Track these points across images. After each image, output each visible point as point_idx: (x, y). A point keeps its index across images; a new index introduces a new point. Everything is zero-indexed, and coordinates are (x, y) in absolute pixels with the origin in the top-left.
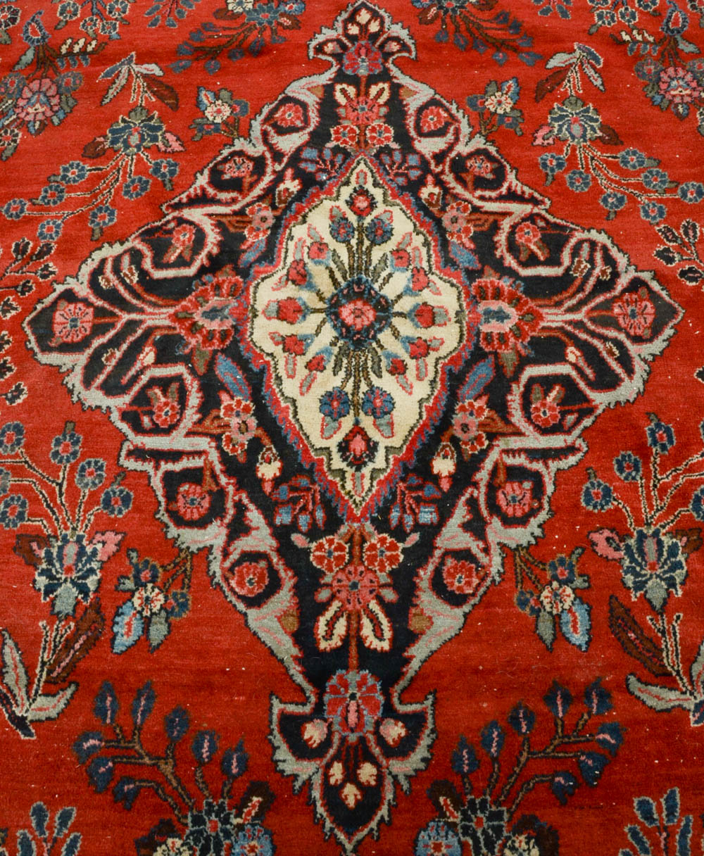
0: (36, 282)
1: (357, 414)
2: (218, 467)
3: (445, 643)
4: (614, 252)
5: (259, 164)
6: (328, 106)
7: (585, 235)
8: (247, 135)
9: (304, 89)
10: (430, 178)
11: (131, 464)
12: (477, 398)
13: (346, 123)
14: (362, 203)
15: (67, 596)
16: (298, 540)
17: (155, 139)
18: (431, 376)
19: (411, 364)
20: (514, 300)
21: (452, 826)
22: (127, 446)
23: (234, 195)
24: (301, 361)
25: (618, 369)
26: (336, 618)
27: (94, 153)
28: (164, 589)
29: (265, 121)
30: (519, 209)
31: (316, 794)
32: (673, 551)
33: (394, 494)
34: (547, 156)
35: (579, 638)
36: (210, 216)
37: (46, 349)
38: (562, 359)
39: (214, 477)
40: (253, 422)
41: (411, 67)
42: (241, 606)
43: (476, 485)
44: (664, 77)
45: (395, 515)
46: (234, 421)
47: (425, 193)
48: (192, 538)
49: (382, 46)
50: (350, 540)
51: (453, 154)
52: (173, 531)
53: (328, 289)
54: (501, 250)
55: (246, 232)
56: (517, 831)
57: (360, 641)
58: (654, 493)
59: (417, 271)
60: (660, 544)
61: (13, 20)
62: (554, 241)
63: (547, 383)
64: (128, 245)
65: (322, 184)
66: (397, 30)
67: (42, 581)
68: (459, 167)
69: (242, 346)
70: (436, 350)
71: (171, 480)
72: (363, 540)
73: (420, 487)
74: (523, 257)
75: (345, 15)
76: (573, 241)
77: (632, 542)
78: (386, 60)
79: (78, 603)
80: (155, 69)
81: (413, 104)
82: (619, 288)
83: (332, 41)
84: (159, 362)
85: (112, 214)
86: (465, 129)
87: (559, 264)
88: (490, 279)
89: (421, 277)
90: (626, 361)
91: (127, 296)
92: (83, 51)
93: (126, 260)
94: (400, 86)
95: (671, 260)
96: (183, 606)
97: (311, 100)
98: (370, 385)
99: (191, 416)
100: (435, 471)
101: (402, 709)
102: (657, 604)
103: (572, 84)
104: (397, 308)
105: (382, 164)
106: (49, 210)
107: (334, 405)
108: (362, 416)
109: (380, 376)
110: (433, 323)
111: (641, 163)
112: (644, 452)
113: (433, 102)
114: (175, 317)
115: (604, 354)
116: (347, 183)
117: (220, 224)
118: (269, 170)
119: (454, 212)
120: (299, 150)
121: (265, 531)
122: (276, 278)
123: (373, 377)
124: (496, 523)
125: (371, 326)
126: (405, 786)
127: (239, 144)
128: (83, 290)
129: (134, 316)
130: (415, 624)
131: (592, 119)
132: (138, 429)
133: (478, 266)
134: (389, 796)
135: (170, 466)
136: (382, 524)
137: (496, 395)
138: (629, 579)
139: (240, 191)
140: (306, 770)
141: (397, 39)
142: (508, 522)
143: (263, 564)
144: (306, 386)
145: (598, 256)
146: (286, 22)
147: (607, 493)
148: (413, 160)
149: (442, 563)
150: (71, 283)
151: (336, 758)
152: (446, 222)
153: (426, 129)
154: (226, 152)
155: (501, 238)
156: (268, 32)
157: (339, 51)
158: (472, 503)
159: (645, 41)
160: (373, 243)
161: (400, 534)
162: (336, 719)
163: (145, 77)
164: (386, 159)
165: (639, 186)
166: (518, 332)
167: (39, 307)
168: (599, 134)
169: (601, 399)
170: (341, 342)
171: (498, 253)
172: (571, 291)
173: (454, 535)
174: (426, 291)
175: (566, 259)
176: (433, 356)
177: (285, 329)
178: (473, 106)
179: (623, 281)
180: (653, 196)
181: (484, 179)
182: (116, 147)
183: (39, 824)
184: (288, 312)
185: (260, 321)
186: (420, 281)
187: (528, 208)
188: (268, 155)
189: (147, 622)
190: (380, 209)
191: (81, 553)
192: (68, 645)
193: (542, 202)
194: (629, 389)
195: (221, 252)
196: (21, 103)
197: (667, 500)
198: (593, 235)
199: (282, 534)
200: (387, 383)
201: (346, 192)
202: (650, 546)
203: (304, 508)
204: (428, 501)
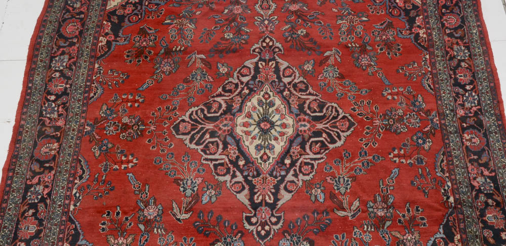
0: (173, 117)
1: (265, 150)
2: (228, 162)
3: (287, 201)
4: (339, 109)
5: (237, 85)
6: (257, 68)
7: (331, 104)
8: (232, 77)
9: (249, 63)
10: (286, 89)
11: (204, 162)
12: (297, 146)
13: (262, 74)
14: (267, 96)
15: (189, 192)
16: (249, 178)
17: (205, 78)
18: (285, 141)
19: (280, 138)
20: (309, 122)
21: (288, 240)
22: (203, 158)
23: (230, 94)
24: (250, 137)
25: (337, 139)
26: (259, 195)
27: (186, 81)
28: (215, 190)
29: (238, 73)
30: (312, 98)
31: (255, 233)
32: (348, 181)
33: (274, 168)
34: (322, 82)
35: (322, 200)
36: (223, 100)
37: (178, 134)
38: (321, 136)
39: (227, 165)
40: (237, 152)
41: (282, 56)
42: (235, 193)
43: (296, 166)
44: (360, 58)
45: (275, 173)
46: (232, 152)
47: (285, 93)
48: (221, 179)
49: (273, 50)
50: (263, 178)
51: (294, 82)
52: (216, 177)
53: (257, 119)
54: (306, 109)
55: (233, 104)
56: (304, 241)
57: (265, 201)
58: (344, 168)
59: (282, 114)
60: (344, 179)
61: (156, 39)
62: (321, 106)
63: (317, 142)
64: (199, 107)
65: (255, 91)
66: (278, 45)
67: (182, 189)
68: (295, 86)
69: (233, 133)
70: (287, 134)
71: (216, 166)
72: (266, 178)
73: (282, 167)
74: (312, 111)
75: (262, 40)
76: (327, 106)
77: (337, 179)
78: (274, 54)
79: (192, 194)
80: (203, 56)
81: (282, 68)
82: (339, 118)
83: (257, 48)
84: (211, 137)
85: (194, 99)
86: (297, 75)
87: (322, 112)
88: (302, 116)
89: (283, 116)
90: (339, 137)
91: (200, 121)
92: (180, 50)
93: (199, 111)
94: (278, 62)
95: (355, 111)
97: (252, 66)
98: (268, 143)
99: (220, 150)
100: (285, 163)
101: (276, 215)
102: (343, 193)
103: (331, 61)
104: (276, 124)
105: (272, 85)
106: (175, 97)
107: (258, 148)
108: (266, 150)
109: (271, 141)
110: (286, 128)
111: (350, 84)
112: (342, 159)
113: (288, 67)
114: (214, 126)
115: (333, 135)
116: (262, 91)
117: (226, 102)
118: (240, 87)
119: (293, 99)
120: (248, 81)
121: (242, 177)
122: (243, 116)
123: (269, 141)
124: (301, 175)
125: (269, 128)
126: (277, 231)
127: (230, 79)
128: (187, 119)
129: (203, 126)
130: (279, 197)
131: (336, 71)
132: (206, 154)
133: (299, 113)
134: (272, 233)
135: (215, 162)
136: (271, 175)
137: (302, 145)
138: (336, 188)
139: (231, 93)
140: (251, 228)
141: (278, 48)
142: (304, 175)
143: (240, 184)
144: (251, 143)
145: (334, 110)
146: (244, 42)
147: (331, 168)
149: (287, 183)
150: (184, 117)
151: (259, 225)
152: (290, 101)
153: (286, 75)
154: (226, 82)
155: (306, 105)
156: (238, 45)
157: (260, 51)
158: (295, 170)
159: (356, 47)
160: (270, 107)
161: (276, 177)
162: (259, 217)
163: (200, 59)
164: (274, 84)
165: (348, 91)
166: (309, 130)
167: (175, 123)
168: (338, 76)
169: (331, 146)
170: (260, 133)
171: (305, 110)
172: (325, 119)
173: (290, 177)
174: (284, 120)
175: (324, 111)
176: (286, 136)
177: (245, 129)
178: (300, 68)
179: (340, 116)
180: (352, 93)
181: (302, 89)
182: (193, 80)
183: (185, 241)
184: (246, 125)
185: (238, 127)
186: (283, 117)
187: (315, 97)
188: (239, 83)
189: (211, 198)
190: (272, 98)
191: (192, 182)
192: (190, 203)
193: (319, 96)
194: (339, 144)
195: (226, 110)
196: (162, 66)
197: (347, 170)
198: (333, 104)
199: (245, 177)
200: (273, 142)
201: (262, 93)
202: (342, 180)
203: (251, 171)
204: (283, 170)
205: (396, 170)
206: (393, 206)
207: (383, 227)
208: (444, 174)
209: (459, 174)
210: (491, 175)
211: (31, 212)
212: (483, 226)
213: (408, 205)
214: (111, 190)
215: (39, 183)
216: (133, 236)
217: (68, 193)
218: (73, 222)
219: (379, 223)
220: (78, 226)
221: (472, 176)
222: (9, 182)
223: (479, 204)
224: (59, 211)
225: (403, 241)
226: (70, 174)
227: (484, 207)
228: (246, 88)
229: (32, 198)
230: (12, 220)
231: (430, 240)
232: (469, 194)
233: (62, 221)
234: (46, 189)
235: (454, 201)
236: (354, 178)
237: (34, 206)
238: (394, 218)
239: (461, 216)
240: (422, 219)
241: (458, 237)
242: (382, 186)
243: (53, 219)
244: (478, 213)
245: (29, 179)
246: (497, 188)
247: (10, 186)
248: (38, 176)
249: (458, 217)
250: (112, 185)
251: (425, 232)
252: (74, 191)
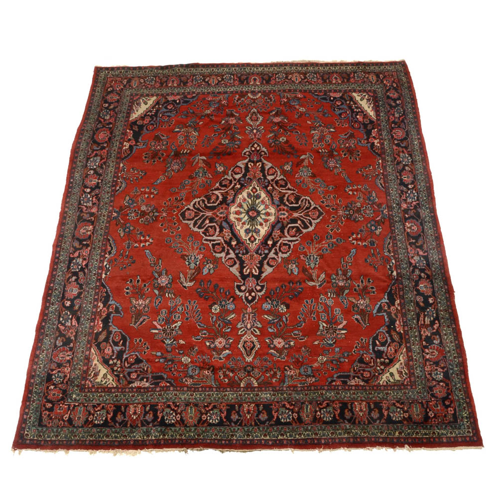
0: (180, 206)
2: (223, 243)
3: (269, 274)
4: (311, 201)
5: (231, 181)
6: (247, 168)
7: (305, 197)
8: (228, 175)
9: (241, 164)
10: (270, 185)
11: (205, 242)
12: (278, 230)
13: (251, 172)
14: (254, 190)
15: (193, 266)
16: (240, 255)
17: (206, 175)
18: (268, 226)
19: (264, 223)
20: (287, 211)
21: (269, 303)
22: (204, 239)
23: (225, 188)
24: (241, 223)
25: (309, 225)
26: (248, 269)
27: (191, 178)
28: (213, 264)
29: (232, 171)
30: (290, 192)
31: (243, 298)
32: (317, 258)
33: (260, 248)
34: (298, 180)
35: (296, 273)
36: (220, 193)
37: (184, 220)
38: (297, 223)
39: (223, 245)
40: (230, 234)
41: (267, 159)
42: (228, 267)
43: (277, 246)
44: (329, 161)
45: (260, 251)
46: (227, 234)
47: (269, 188)
48: (218, 255)
49: (260, 153)
50: (251, 255)
51: (276, 180)
52: (214, 254)
53: (246, 208)
54: (285, 201)
55: (228, 196)
56: (282, 304)
57: (252, 273)
58: (314, 248)
59: (266, 205)
60: (314, 257)
61: (167, 144)
62: (297, 199)
63: (293, 228)
64: (201, 199)
65: (245, 186)
66: (264, 149)
67: (187, 263)
68: (277, 182)
69: (228, 220)
71: (213, 245)
72: (253, 256)
73: (265, 246)
74: (290, 202)
75: (251, 145)
76: (302, 199)
77: (308, 257)
78: (261, 157)
79: (195, 267)
80: (204, 158)
81: (267, 168)
82: (311, 209)
83: (248, 152)
84: (210, 223)
85: (197, 192)
86: (279, 174)
87: (298, 204)
88: (282, 207)
90: (311, 224)
91: (202, 209)
92: (186, 153)
93: (201, 202)
94: (264, 163)
95: (324, 203)
96: (217, 267)
97: (243, 166)
98: (255, 227)
99: (217, 233)
100: (268, 243)
101: (260, 284)
102: (313, 268)
103: (306, 163)
104: (261, 213)
105: (259, 182)
106: (182, 190)
107: (247, 231)
108: (253, 233)
109: (257, 226)
110: (269, 216)
111: (320, 181)
112: (312, 240)
113: (272, 167)
114: (213, 214)
115: (306, 222)
116: (251, 186)
117: (222, 194)
118: (233, 183)
119: (275, 193)
120: (240, 178)
121: (234, 254)
122: (235, 206)
124: (280, 253)
125: (256, 216)
126: (261, 297)
127: (226, 177)
128: (191, 208)
129: (204, 213)
130: (263, 270)
131: (309, 171)
132: (206, 235)
133: (280, 204)
134: (257, 298)
135: (213, 242)
136: (257, 253)
137: (282, 230)
138: (307, 264)
140: (241, 294)
141: (264, 151)
142: (283, 253)
143: (233, 260)
144: (242, 228)
145: (307, 202)
146: (236, 146)
147: (304, 248)
148: (266, 181)
149: (269, 260)
150: (189, 206)
151: (247, 292)
152: (273, 195)
153: (270, 174)
154: (223, 178)
155: (286, 198)
156: (232, 149)
157: (250, 154)
158: (276, 250)
159: (325, 152)
160: (257, 199)
161: (261, 255)
162: (247, 285)
163: (202, 160)
164: (260, 181)
165: (318, 187)
166: (287, 217)
167: (182, 211)
168: (311, 175)
169: (304, 231)
170: (249, 219)
172: (300, 209)
173: (272, 255)
174: (268, 209)
175: (300, 203)
176: (269, 222)
177: (237, 216)
178: (281, 168)
179: (312, 207)
180: (322, 189)
181: (282, 185)
182: (196, 176)
183: (190, 303)
184: (237, 213)
185: (232, 215)
186: (267, 207)
187: (292, 192)
188: (233, 179)
189: (210, 270)
190: (258, 192)
191: (195, 258)
192: (194, 274)
193: (296, 190)
194: (311, 229)
195: (223, 201)
196: (172, 165)
197: (317, 250)
198: (307, 197)
199: (237, 255)
200: (259, 227)
201: (251, 188)
202: (312, 258)
203: (241, 250)
204: (267, 249)
205: (354, 250)
206: (351, 278)
207: (343, 295)
208: (390, 253)
209: (401, 254)
210: (424, 254)
211: (74, 278)
212: (416, 293)
213: (362, 278)
214: (133, 263)
215: (79, 257)
216: (150, 299)
217: (101, 265)
218: (104, 287)
219: (340, 291)
220: (109, 290)
221: (410, 255)
222: (57, 255)
223: (415, 277)
224: (94, 278)
225: (357, 305)
226: (102, 250)
227: (418, 279)
228: (238, 183)
229: (74, 268)
230: (60, 284)
231: (378, 304)
232: (407, 269)
233: (96, 286)
234: (84, 261)
235: (397, 274)
236: (322, 256)
237: (75, 274)
238: (351, 288)
239: (401, 286)
240: (372, 288)
241: (398, 302)
242: (343, 263)
243: (90, 284)
244: (414, 284)
245: (72, 253)
246: (428, 265)
247: (58, 258)
248: (78, 251)
249: (398, 287)
250: (134, 259)
251: (374, 298)
252: (105, 263)
